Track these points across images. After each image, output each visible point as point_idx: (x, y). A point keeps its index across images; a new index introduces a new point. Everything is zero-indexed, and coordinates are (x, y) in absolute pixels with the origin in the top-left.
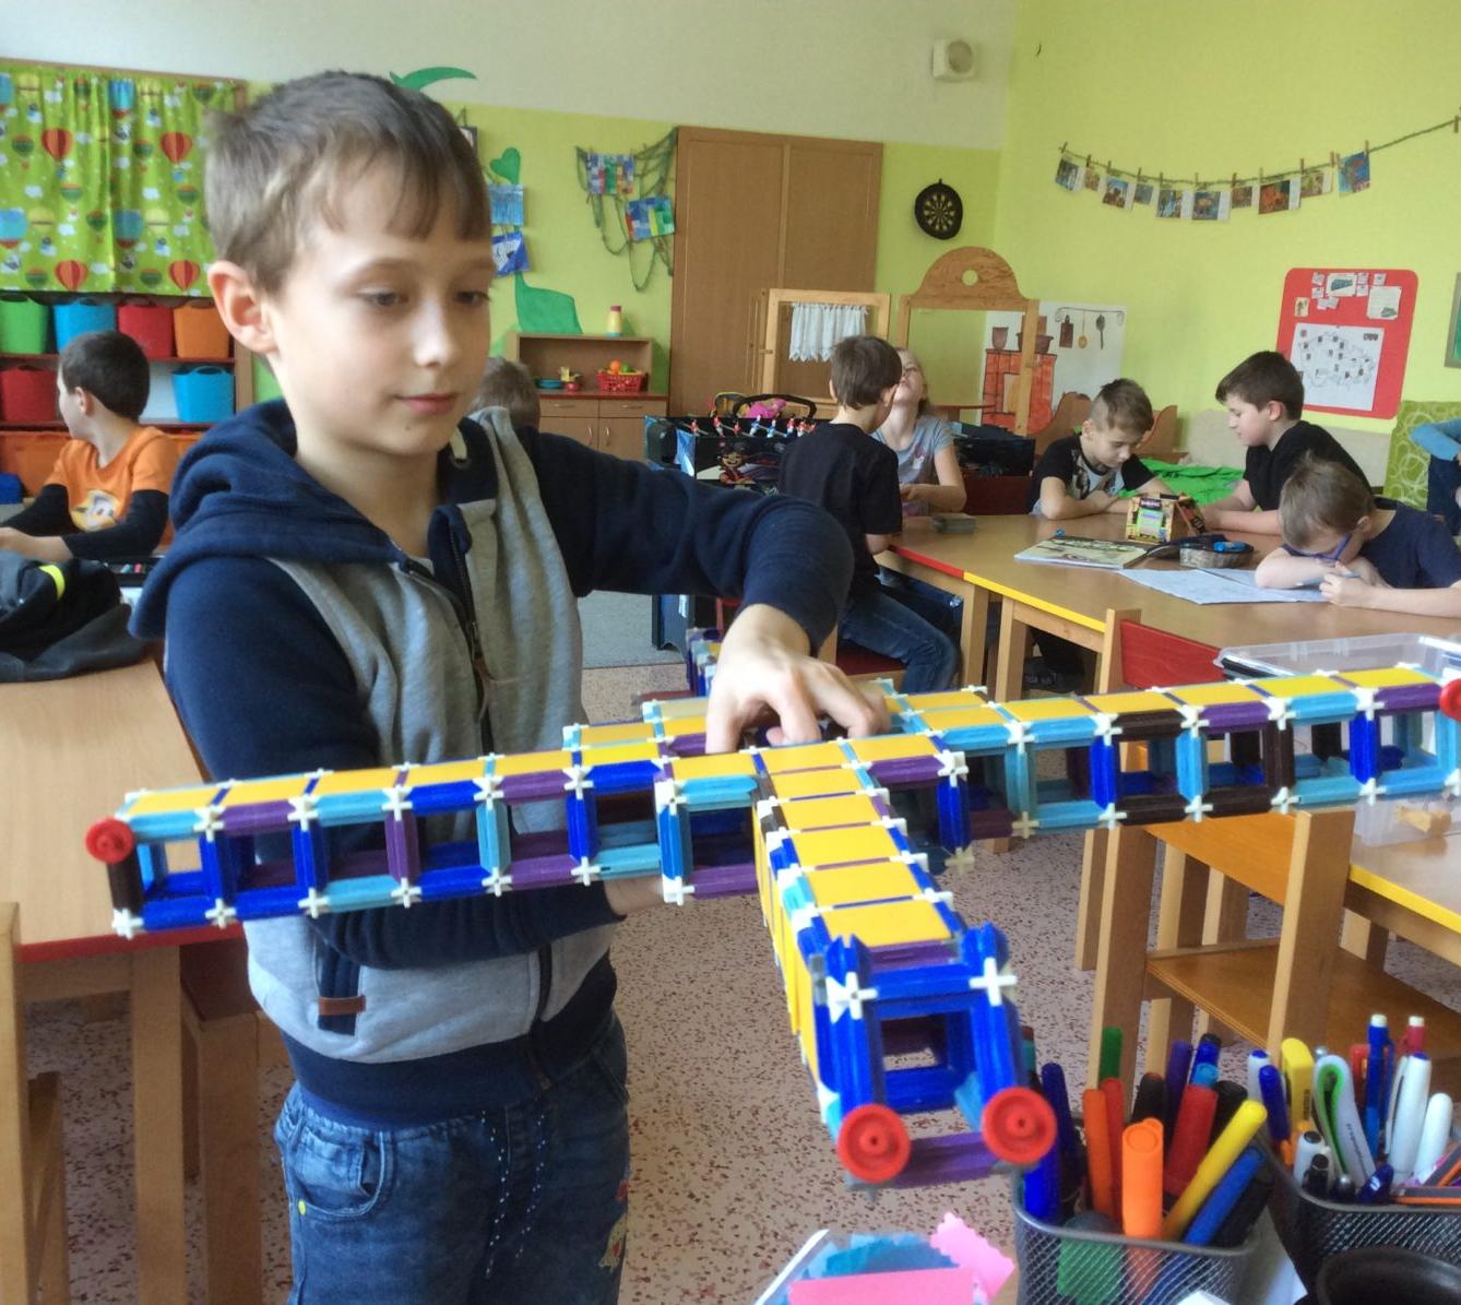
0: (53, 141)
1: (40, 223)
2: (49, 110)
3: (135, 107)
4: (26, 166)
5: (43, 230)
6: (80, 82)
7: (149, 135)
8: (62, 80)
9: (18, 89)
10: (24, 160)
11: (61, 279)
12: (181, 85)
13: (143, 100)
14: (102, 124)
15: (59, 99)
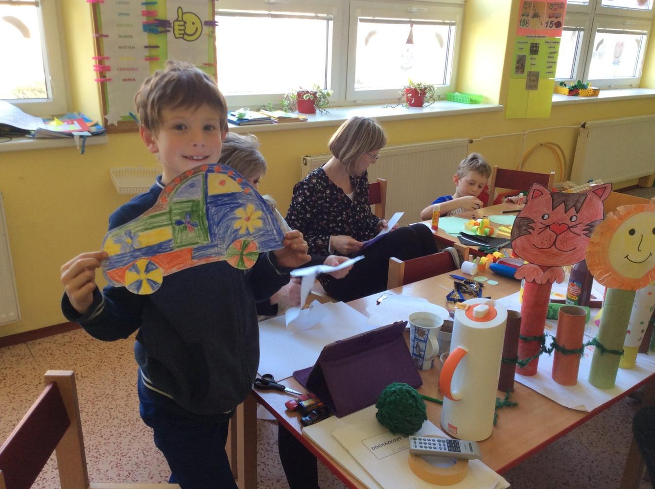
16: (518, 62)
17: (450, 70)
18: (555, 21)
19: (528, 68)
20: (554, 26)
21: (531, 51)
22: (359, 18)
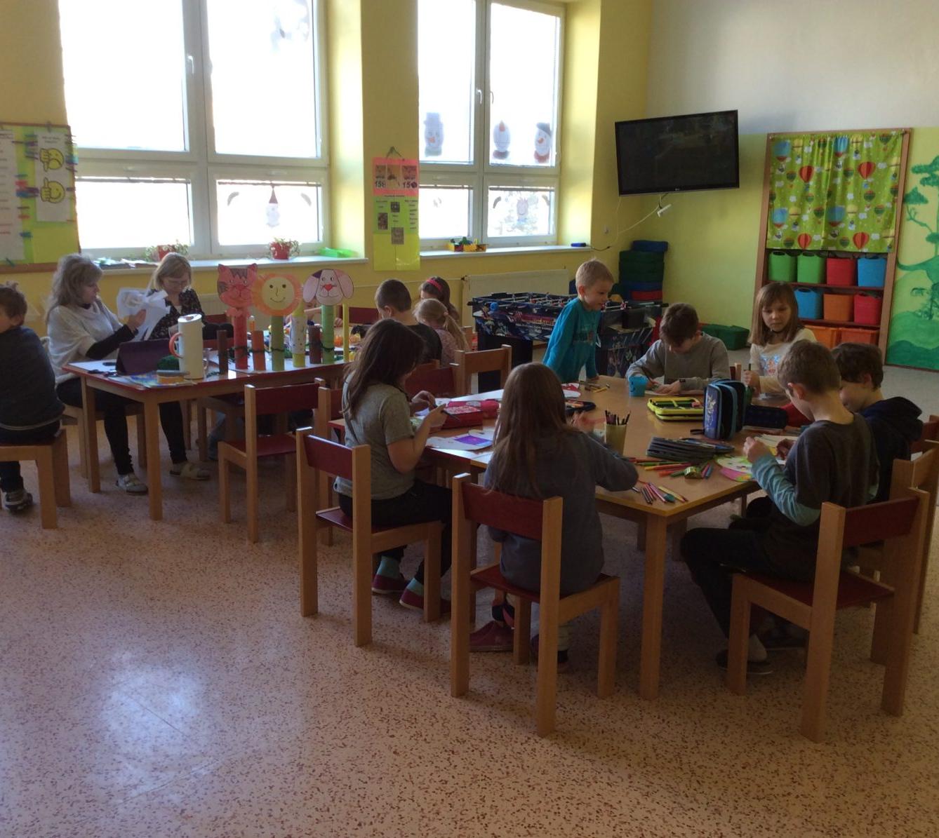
0: (805, 173)
1: (793, 215)
2: (806, 157)
3: (848, 151)
4: (791, 186)
5: (794, 218)
6: (822, 140)
7: (852, 166)
8: (814, 141)
9: (793, 147)
10: (792, 183)
11: (799, 243)
12: (873, 136)
13: (852, 146)
14: (829, 161)
15: (811, 150)
16: (379, 219)
17: (321, 227)
18: (412, 181)
19: (391, 224)
20: (411, 187)
21: (392, 209)
22: (217, 181)
